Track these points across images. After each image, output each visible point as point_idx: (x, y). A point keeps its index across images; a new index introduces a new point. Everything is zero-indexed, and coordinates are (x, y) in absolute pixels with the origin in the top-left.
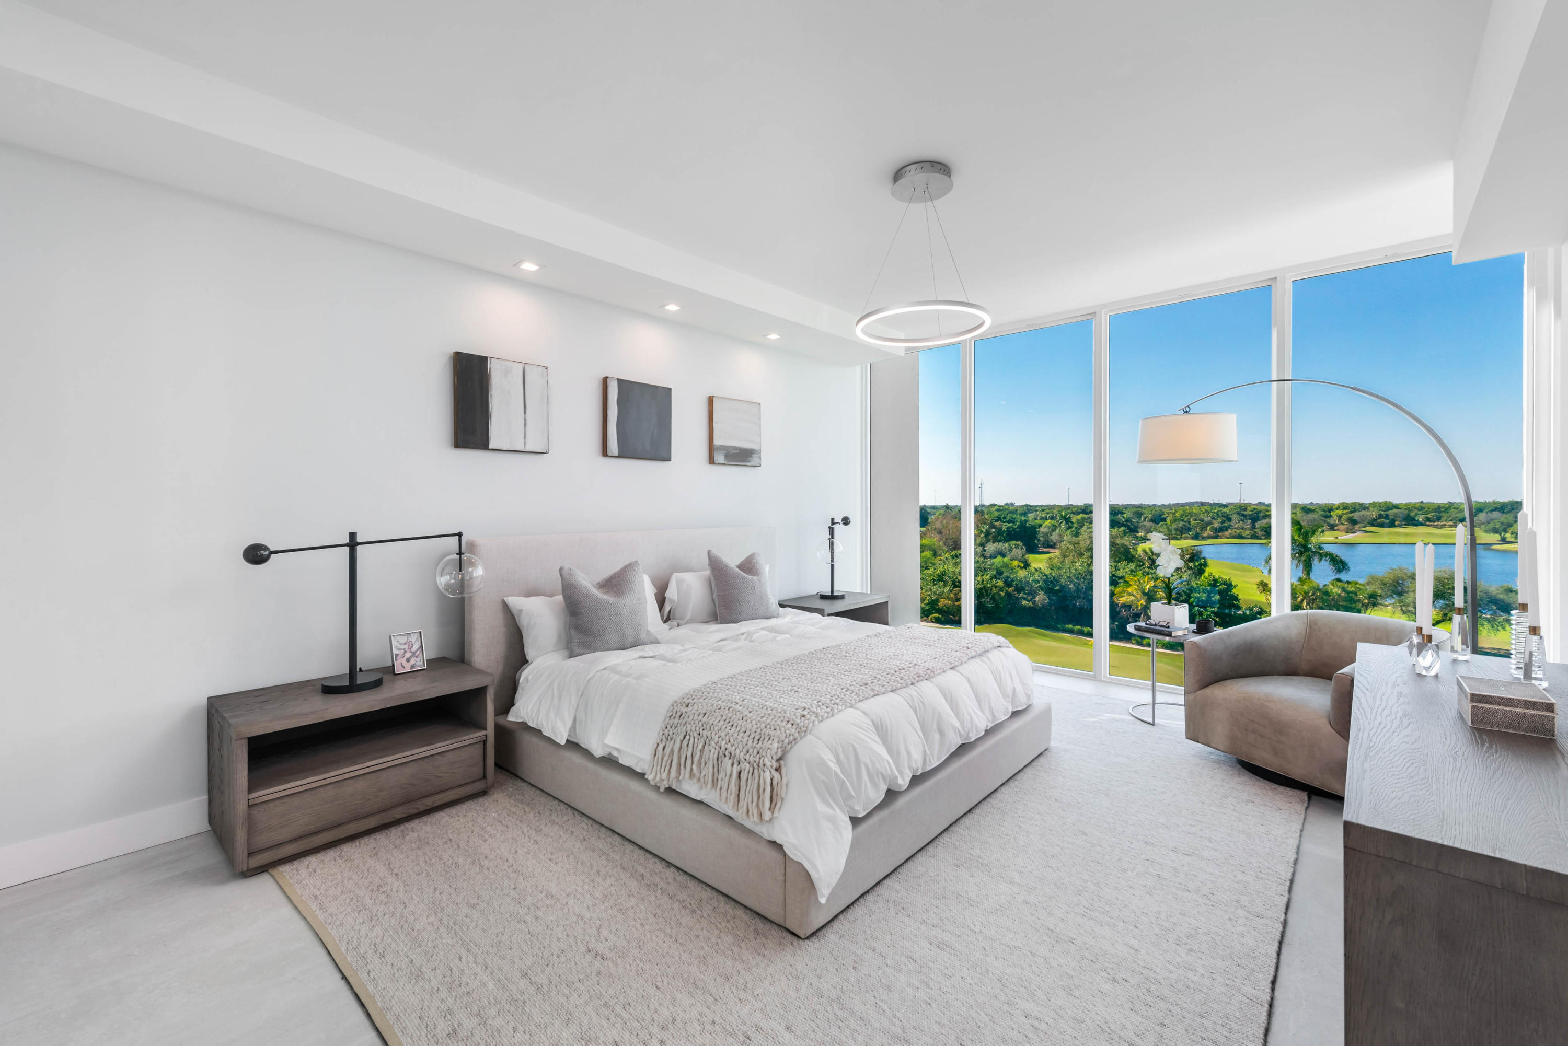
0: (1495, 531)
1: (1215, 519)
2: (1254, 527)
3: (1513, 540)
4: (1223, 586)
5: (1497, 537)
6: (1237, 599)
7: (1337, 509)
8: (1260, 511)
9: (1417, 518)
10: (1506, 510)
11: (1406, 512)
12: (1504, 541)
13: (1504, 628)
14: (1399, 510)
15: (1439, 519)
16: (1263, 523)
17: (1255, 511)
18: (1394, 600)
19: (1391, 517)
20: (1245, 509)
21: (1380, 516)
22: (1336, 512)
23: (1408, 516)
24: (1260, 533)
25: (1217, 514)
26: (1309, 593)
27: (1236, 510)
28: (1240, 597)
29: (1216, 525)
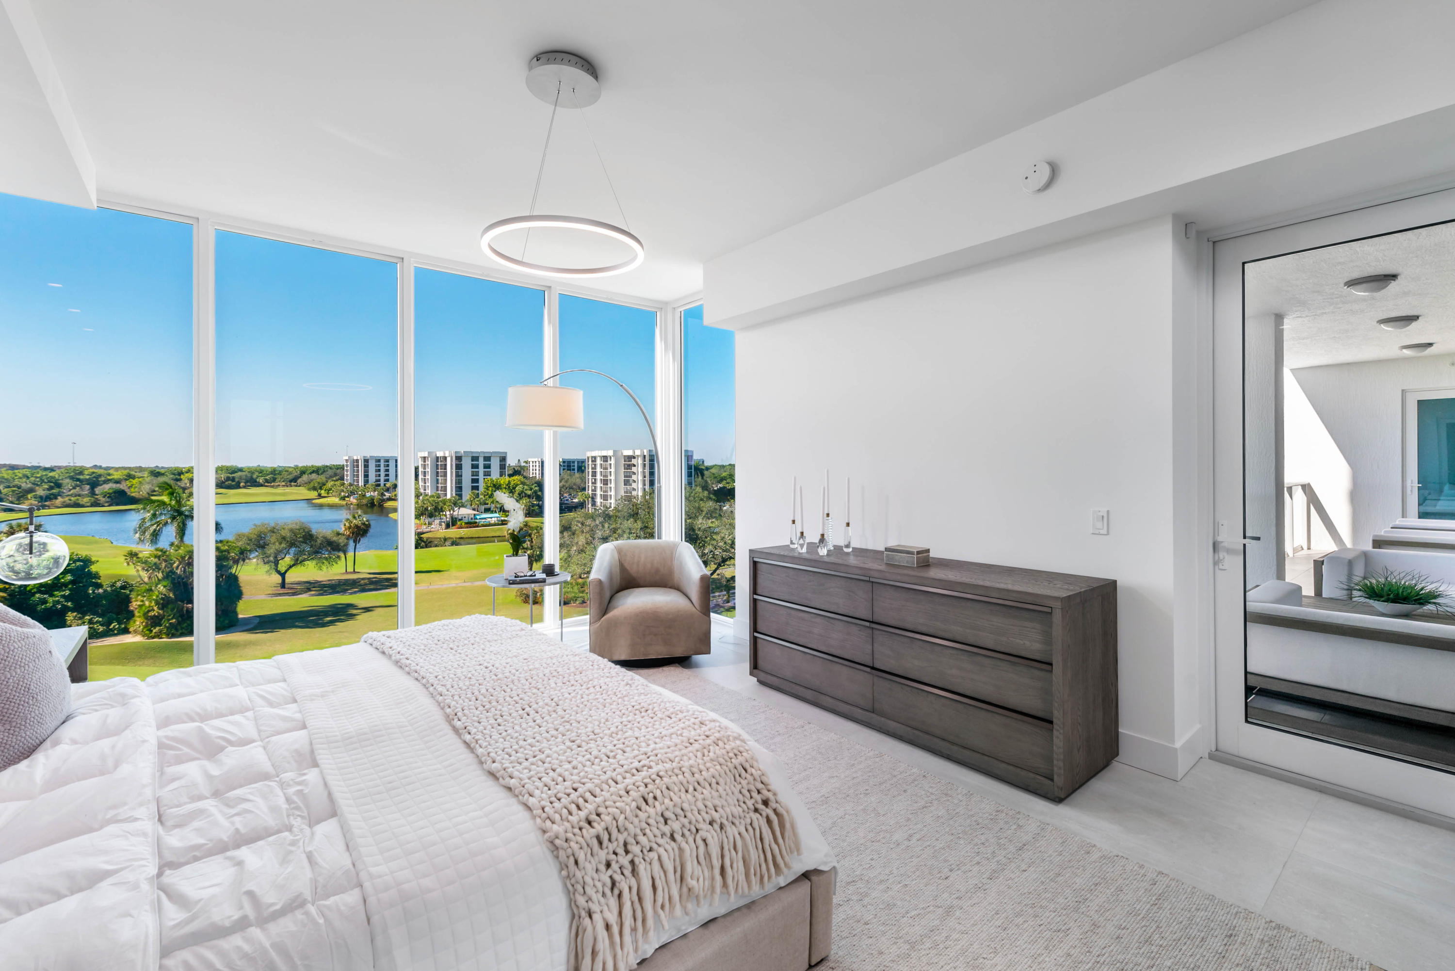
0: (314, 489)
1: (37, 485)
2: (93, 493)
3: (326, 495)
4: (78, 564)
5: (315, 494)
6: (97, 576)
7: (187, 472)
8: (100, 476)
9: (258, 480)
10: (320, 472)
11: (249, 475)
12: (320, 496)
13: (337, 563)
14: (244, 473)
15: (274, 480)
16: (104, 489)
17: (94, 475)
18: (257, 553)
19: (237, 480)
20: (81, 473)
21: (228, 479)
22: (187, 475)
23: (252, 478)
24: (102, 500)
25: (41, 479)
26: (185, 557)
27: (68, 475)
28: (101, 573)
29: (40, 492)
